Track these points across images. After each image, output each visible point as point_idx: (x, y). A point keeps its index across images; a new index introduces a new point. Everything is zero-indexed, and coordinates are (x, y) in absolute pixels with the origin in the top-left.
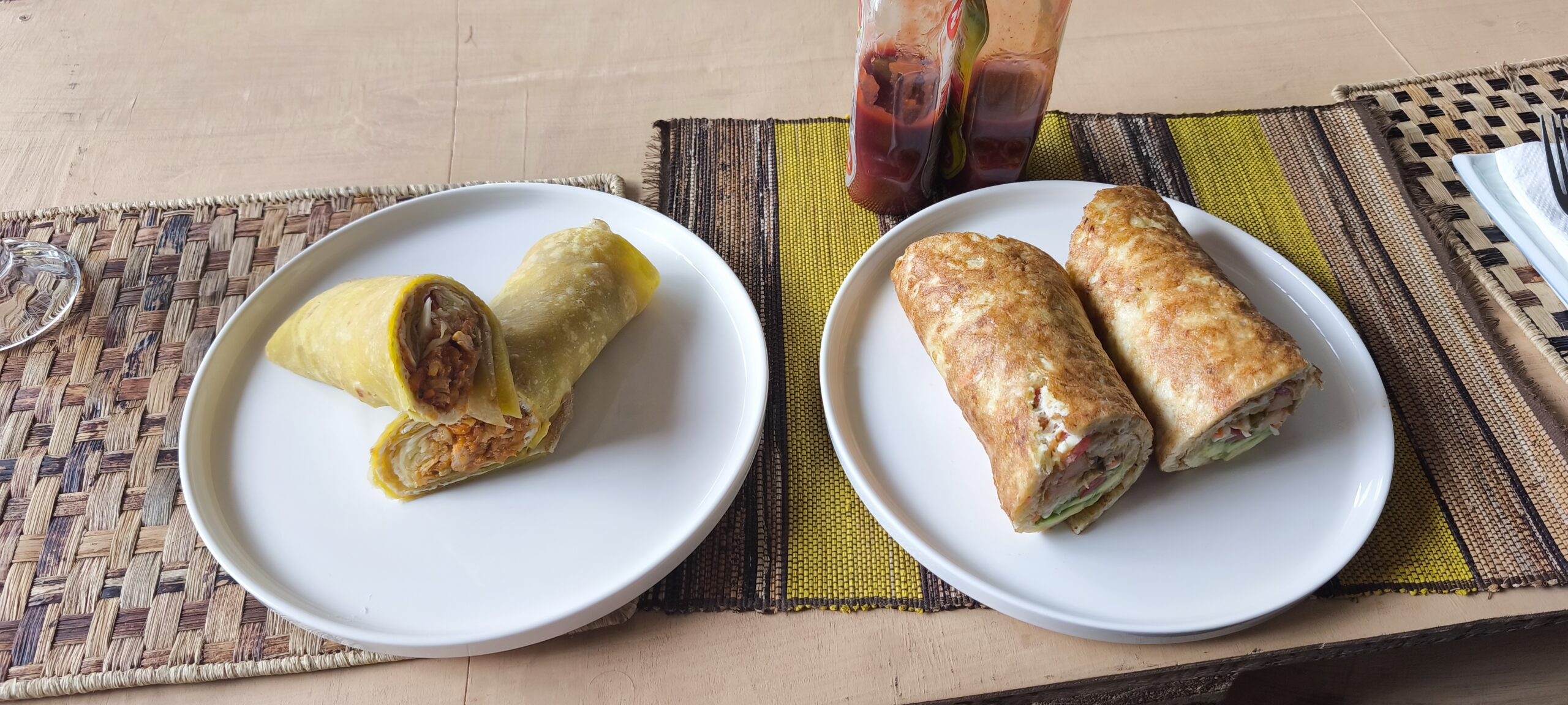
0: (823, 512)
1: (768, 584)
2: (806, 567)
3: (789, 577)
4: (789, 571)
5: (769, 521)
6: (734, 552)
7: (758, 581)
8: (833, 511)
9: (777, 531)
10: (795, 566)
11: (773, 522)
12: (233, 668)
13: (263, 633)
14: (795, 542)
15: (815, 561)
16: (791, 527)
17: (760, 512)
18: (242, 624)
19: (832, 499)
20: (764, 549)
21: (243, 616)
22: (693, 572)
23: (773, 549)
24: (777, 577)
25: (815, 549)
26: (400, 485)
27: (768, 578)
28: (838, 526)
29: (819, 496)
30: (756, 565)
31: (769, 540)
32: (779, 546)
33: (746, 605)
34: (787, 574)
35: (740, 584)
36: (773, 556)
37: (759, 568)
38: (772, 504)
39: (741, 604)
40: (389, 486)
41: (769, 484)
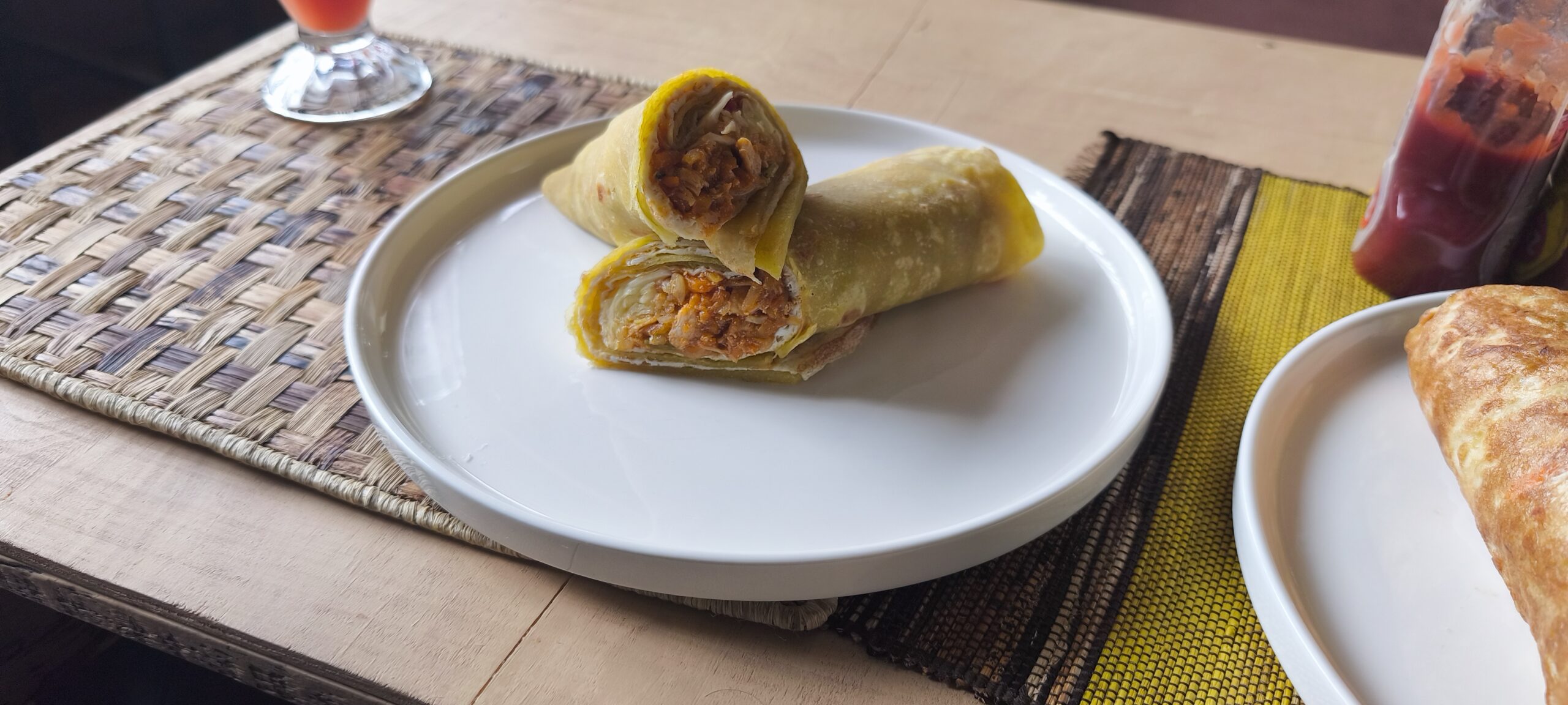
0: (1184, 620)
1: (1051, 682)
2: (1125, 685)
3: (1091, 686)
4: (1095, 678)
5: (1088, 597)
6: (1011, 615)
7: (1036, 669)
8: (1201, 626)
9: (1095, 615)
10: (1106, 676)
11: (1093, 600)
12: (289, 464)
13: (348, 445)
14: (1120, 643)
15: (1145, 683)
16: (1121, 619)
17: (1077, 580)
18: (334, 427)
19: (1206, 609)
20: (1064, 631)
21: (342, 418)
22: (935, 613)
23: (1079, 638)
24: (1070, 679)
25: (1151, 666)
26: (598, 341)
27: (1054, 674)
28: (1204, 650)
29: (1184, 597)
30: (1041, 646)
31: (1076, 623)
32: (1091, 637)
33: (1001, 695)
34: (1088, 682)
35: (1003, 661)
36: (1075, 646)
37: (1044, 653)
38: (1102, 577)
39: (994, 690)
40: (584, 335)
41: (1106, 550)
